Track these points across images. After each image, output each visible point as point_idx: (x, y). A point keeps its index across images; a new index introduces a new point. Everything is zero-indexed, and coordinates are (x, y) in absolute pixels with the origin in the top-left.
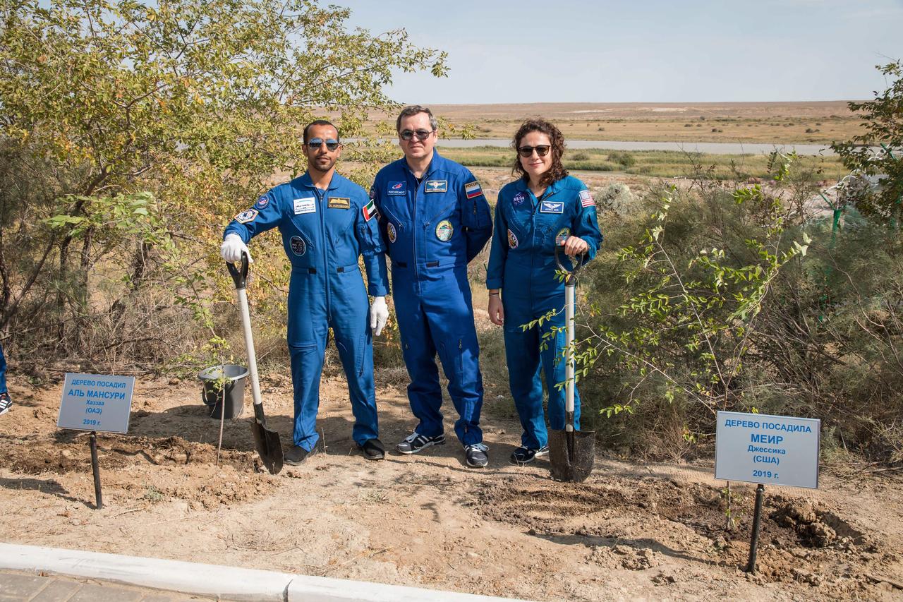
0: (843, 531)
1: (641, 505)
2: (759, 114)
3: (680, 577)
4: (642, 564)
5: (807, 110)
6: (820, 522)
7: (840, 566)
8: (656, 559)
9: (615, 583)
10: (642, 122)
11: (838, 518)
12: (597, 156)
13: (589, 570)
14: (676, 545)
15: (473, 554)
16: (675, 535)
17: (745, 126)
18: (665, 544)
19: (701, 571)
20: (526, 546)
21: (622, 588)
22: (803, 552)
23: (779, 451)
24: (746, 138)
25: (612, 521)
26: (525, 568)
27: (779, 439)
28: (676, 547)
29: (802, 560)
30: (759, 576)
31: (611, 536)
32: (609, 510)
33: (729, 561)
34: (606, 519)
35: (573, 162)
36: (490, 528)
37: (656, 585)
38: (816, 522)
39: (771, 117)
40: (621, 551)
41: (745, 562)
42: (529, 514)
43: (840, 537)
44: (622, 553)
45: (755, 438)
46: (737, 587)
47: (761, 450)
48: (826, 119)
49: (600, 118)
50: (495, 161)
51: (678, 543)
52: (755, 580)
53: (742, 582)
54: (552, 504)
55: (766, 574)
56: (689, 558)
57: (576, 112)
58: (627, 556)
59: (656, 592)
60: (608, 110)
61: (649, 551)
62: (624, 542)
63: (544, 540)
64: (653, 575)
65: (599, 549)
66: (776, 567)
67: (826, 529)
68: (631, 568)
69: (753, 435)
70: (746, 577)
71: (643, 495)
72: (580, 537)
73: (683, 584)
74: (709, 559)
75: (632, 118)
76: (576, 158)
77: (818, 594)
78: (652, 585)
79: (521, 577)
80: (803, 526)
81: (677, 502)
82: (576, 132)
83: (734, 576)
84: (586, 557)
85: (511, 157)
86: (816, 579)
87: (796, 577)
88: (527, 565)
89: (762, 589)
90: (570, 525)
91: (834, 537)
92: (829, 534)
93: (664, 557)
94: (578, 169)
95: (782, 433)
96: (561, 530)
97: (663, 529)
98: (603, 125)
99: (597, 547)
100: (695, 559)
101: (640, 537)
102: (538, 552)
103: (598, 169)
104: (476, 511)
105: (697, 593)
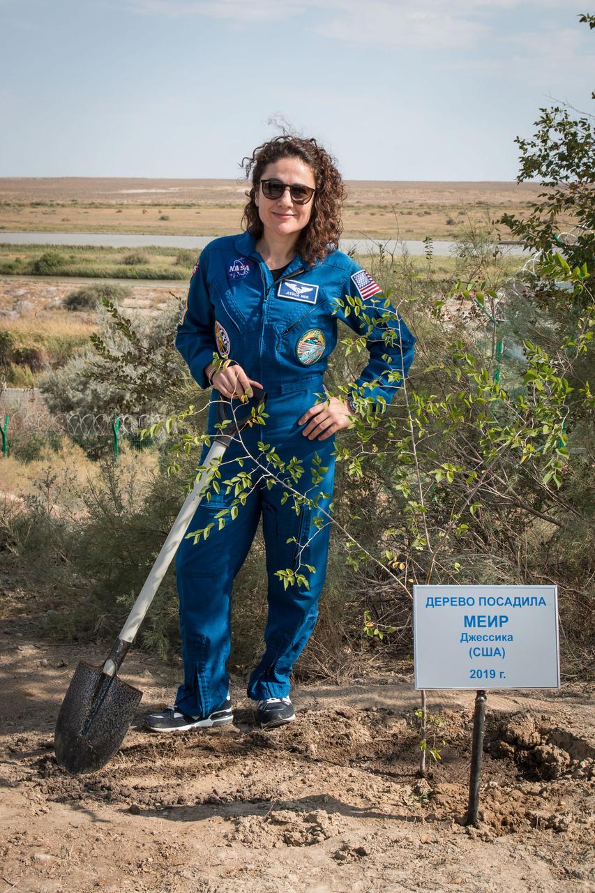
0: (579, 752)
1: (294, 750)
2: (384, 199)
3: (375, 846)
4: (314, 836)
5: (447, 194)
6: (547, 744)
7: (588, 798)
8: (333, 823)
9: (277, 869)
10: (222, 207)
11: (571, 735)
12: (159, 258)
13: (234, 855)
14: (359, 800)
15: (42, 857)
16: (355, 786)
17: (366, 214)
18: (344, 800)
19: (402, 834)
20: (128, 832)
21: (290, 876)
22: (537, 787)
23: (504, 638)
24: (370, 232)
25: (255, 777)
26: (131, 867)
27: (503, 620)
28: (360, 803)
29: (538, 798)
30: (485, 828)
31: (260, 800)
32: (249, 762)
33: (438, 813)
34: (247, 776)
35: (123, 267)
36: (66, 813)
37: (339, 864)
38: (541, 744)
39: (400, 202)
40: (280, 819)
41: (462, 811)
42: (124, 782)
43: (576, 761)
44: (281, 823)
45: (469, 621)
46: (457, 850)
47: (479, 638)
48: (471, 206)
49: (161, 201)
50: (4, 266)
51: (362, 796)
52: (480, 836)
53: (462, 841)
54: (159, 763)
55: (493, 825)
56: (381, 816)
57: (125, 192)
58: (289, 827)
59: (342, 873)
60: (172, 190)
61: (322, 814)
62: (281, 806)
63: (155, 819)
64: (334, 850)
65: (246, 821)
66: (506, 812)
67: (557, 752)
68: (298, 844)
69: (466, 618)
70: (468, 833)
71: (295, 735)
72: (211, 805)
73: (380, 857)
74: (410, 814)
75: (209, 202)
76: (129, 261)
77: (568, 843)
78: (333, 865)
79: (127, 882)
80: (524, 753)
81: (346, 740)
82: (126, 223)
83: (449, 833)
84: (225, 836)
85: (28, 260)
86: (561, 821)
87: (535, 822)
88: (133, 861)
89: (492, 846)
90: (192, 792)
91: (568, 762)
92: (560, 759)
93: (345, 819)
94: (134, 278)
95: (507, 610)
96: (180, 801)
97: (335, 780)
98: (166, 212)
99: (242, 819)
100: (390, 817)
101: (303, 796)
102: (149, 839)
103: (163, 278)
104: (38, 788)
105: (402, 866)
